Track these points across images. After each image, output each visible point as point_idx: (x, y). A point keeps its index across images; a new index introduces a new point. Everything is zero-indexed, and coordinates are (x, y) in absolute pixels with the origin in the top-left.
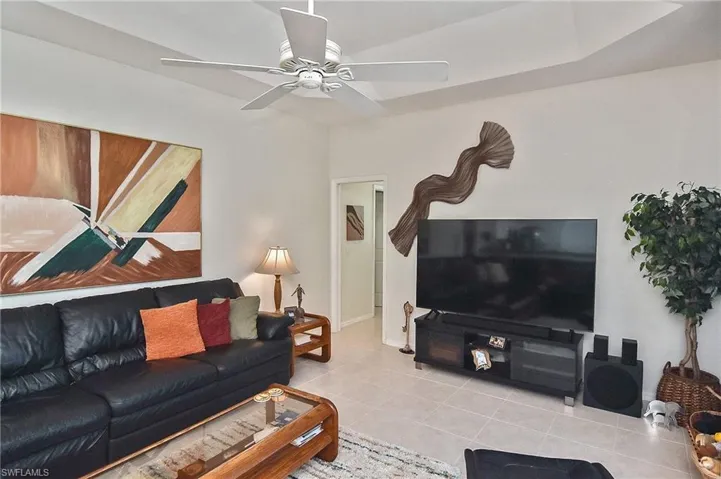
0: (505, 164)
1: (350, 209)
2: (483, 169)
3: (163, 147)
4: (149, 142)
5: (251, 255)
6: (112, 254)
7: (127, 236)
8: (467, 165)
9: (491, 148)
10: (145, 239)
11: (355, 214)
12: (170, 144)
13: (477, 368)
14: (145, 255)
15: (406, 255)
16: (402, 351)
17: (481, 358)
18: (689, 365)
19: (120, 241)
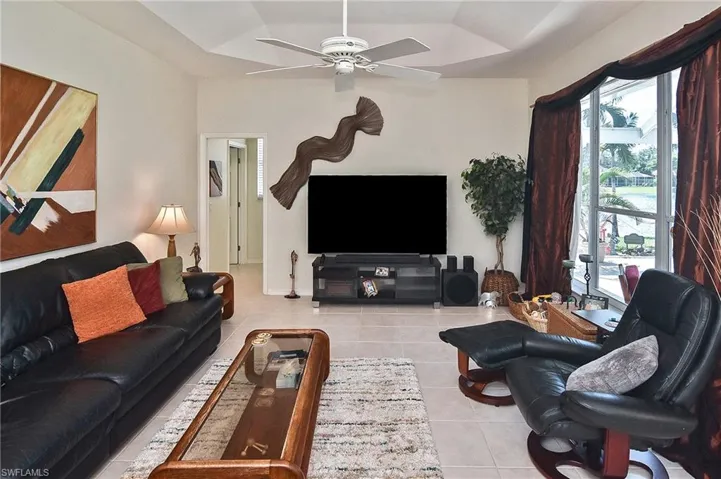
0: (377, 132)
1: (212, 164)
2: (360, 135)
3: (62, 88)
4: (49, 82)
5: (137, 216)
6: (11, 220)
7: (25, 198)
8: (345, 131)
9: (365, 118)
10: (44, 199)
11: (216, 169)
12: (69, 86)
13: (369, 295)
14: (42, 220)
15: (289, 208)
16: (288, 297)
17: (370, 288)
18: (499, 268)
19: (18, 202)
